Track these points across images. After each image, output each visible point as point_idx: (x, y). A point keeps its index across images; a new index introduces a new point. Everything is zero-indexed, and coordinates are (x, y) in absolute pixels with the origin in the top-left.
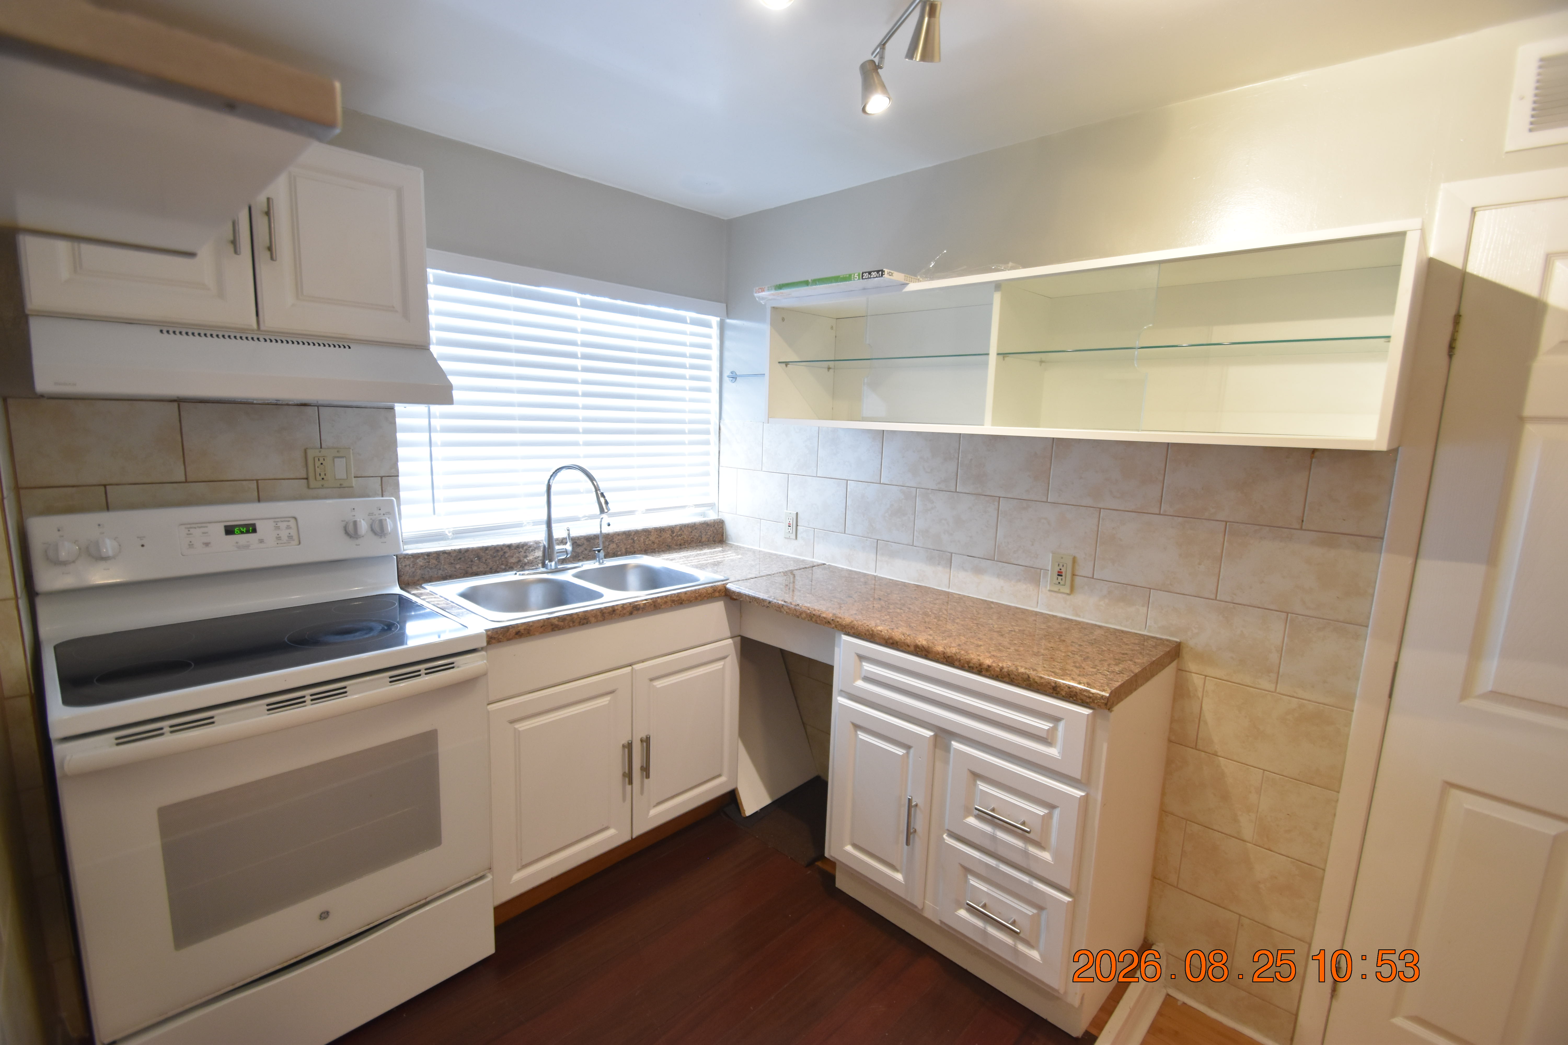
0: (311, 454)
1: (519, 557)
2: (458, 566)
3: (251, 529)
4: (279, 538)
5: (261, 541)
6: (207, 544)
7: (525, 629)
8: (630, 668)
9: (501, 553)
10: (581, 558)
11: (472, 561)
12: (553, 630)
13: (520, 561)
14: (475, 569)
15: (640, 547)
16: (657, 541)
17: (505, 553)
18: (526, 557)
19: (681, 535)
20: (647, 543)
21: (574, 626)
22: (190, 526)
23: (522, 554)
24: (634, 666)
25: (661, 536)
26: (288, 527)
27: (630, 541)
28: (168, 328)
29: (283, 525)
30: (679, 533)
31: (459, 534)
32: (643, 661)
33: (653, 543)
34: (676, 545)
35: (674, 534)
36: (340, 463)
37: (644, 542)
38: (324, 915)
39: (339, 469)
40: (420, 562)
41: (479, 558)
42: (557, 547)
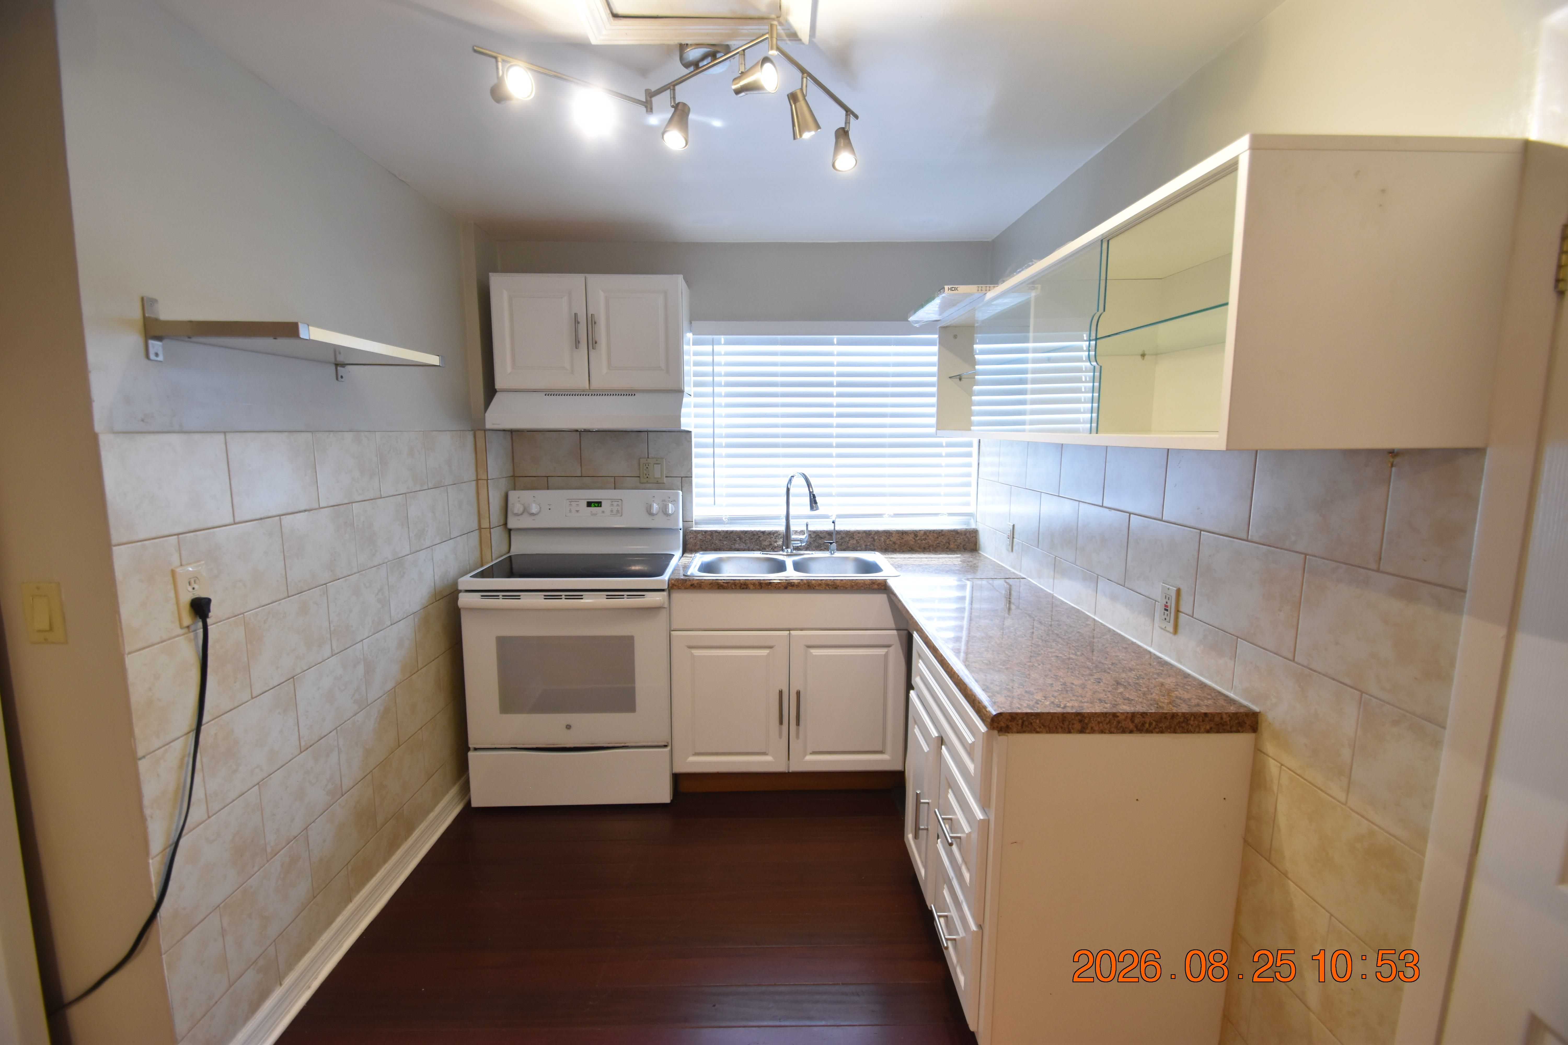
0: (642, 461)
1: (770, 541)
2: (725, 543)
3: (599, 504)
4: (612, 511)
5: (603, 512)
6: (577, 511)
7: (697, 583)
8: (788, 632)
9: (756, 537)
10: (823, 548)
11: (735, 540)
12: (719, 588)
13: (771, 544)
14: (737, 546)
15: (880, 545)
16: (898, 542)
17: (759, 537)
18: (776, 542)
19: (925, 539)
20: (888, 543)
21: (736, 588)
22: (571, 501)
23: (773, 539)
24: (791, 632)
25: (902, 538)
26: (618, 505)
27: (870, 539)
28: (550, 393)
29: (615, 504)
30: (923, 537)
31: (733, 520)
32: (801, 629)
33: (894, 543)
34: (920, 547)
35: (918, 538)
36: (658, 467)
37: (885, 542)
38: (568, 727)
39: (657, 472)
40: (700, 537)
41: (740, 539)
42: (793, 537)
